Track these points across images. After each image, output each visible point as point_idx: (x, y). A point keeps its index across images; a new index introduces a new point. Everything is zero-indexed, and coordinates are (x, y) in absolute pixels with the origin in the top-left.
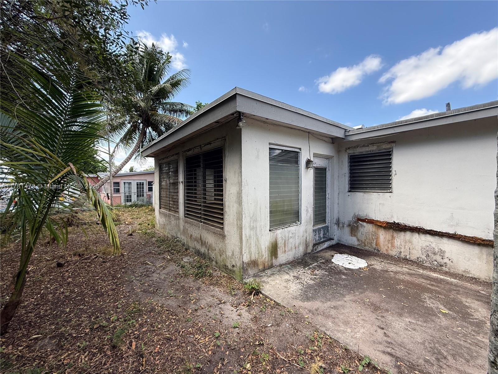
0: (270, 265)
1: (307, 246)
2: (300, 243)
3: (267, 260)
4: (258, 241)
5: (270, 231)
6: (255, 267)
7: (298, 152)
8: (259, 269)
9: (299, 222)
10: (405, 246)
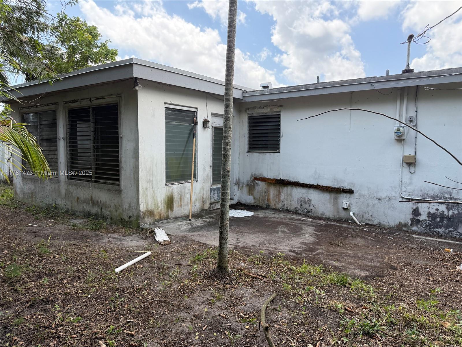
0: (166, 216)
1: (204, 202)
2: (197, 199)
3: (163, 211)
4: (154, 193)
5: (166, 185)
6: (151, 216)
7: (195, 112)
8: (156, 219)
9: (196, 179)
10: (287, 199)
